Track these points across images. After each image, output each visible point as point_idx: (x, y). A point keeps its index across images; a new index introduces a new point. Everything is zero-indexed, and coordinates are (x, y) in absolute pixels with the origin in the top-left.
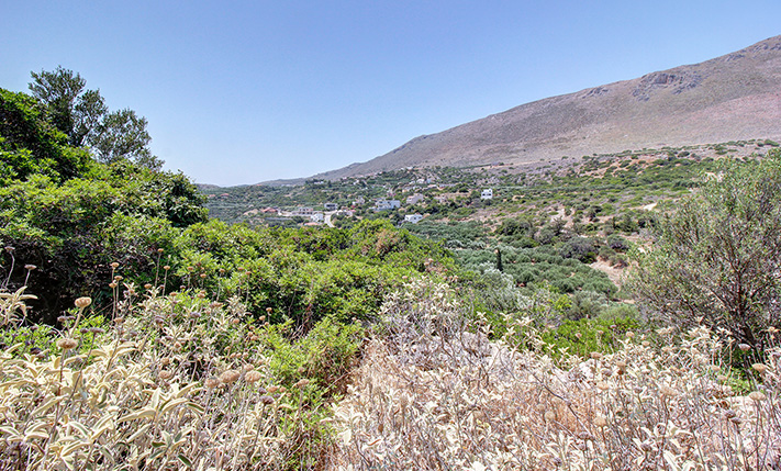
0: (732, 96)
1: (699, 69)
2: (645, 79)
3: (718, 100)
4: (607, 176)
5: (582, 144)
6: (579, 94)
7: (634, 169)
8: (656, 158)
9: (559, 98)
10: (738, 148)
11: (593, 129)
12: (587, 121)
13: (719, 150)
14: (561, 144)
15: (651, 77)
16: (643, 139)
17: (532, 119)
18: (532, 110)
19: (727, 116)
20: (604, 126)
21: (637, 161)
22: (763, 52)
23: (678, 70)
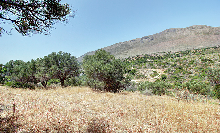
0: (160, 42)
1: (153, 36)
2: (143, 38)
3: (157, 43)
4: (132, 61)
5: (129, 53)
6: (128, 41)
7: (137, 59)
8: (142, 57)
9: (124, 42)
10: (158, 54)
11: (132, 50)
12: (130, 48)
13: (155, 54)
14: (125, 54)
15: (144, 37)
16: (142, 52)
17: (118, 47)
18: (117, 45)
19: (159, 47)
20: (134, 49)
21: (138, 57)
22: (165, 32)
23: (149, 36)
